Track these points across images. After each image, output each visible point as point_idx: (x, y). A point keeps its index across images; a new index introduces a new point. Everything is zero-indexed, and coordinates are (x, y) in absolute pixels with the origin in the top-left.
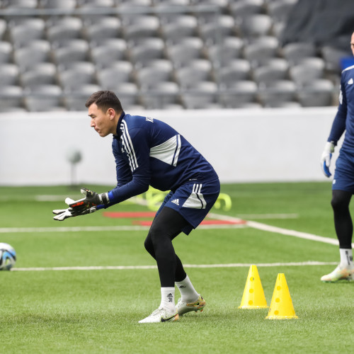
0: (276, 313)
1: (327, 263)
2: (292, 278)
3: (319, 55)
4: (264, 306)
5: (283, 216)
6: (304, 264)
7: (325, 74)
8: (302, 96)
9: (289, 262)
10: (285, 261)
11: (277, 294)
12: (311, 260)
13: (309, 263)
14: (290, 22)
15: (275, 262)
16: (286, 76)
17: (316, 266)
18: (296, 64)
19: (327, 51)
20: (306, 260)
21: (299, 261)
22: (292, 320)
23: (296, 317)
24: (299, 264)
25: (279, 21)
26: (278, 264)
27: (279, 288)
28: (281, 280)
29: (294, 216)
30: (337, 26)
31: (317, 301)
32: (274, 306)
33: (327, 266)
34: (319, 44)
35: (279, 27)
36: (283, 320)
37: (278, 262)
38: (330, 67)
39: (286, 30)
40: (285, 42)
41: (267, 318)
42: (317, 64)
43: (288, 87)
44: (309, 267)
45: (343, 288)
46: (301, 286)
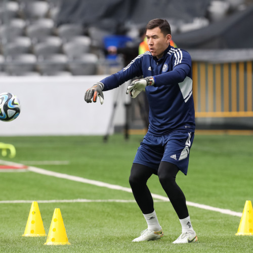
0: (53, 240)
1: (93, 201)
2: (65, 212)
3: (86, 34)
4: (43, 235)
5: (57, 163)
6: (75, 201)
7: (91, 49)
8: (73, 66)
9: (63, 199)
10: (59, 198)
11: (53, 224)
12: (80, 198)
13: (79, 200)
14: (63, 7)
15: (51, 199)
16: (60, 51)
17: (84, 203)
18: (68, 41)
19: (93, 31)
20: (77, 198)
21: (70, 199)
22: (66, 246)
23: (69, 243)
24: (71, 201)
25: (55, 6)
26: (54, 201)
27: (55, 220)
28: (57, 213)
29: (66, 162)
30: (101, 11)
31: (85, 231)
32: (51, 234)
33: (93, 203)
34: (86, 25)
35: (55, 12)
36: (58, 246)
37: (54, 199)
38: (95, 43)
39: (60, 14)
40: (59, 24)
41: (45, 244)
42: (85, 41)
43: (62, 59)
44: (78, 204)
45: (106, 221)
46: (72, 219)
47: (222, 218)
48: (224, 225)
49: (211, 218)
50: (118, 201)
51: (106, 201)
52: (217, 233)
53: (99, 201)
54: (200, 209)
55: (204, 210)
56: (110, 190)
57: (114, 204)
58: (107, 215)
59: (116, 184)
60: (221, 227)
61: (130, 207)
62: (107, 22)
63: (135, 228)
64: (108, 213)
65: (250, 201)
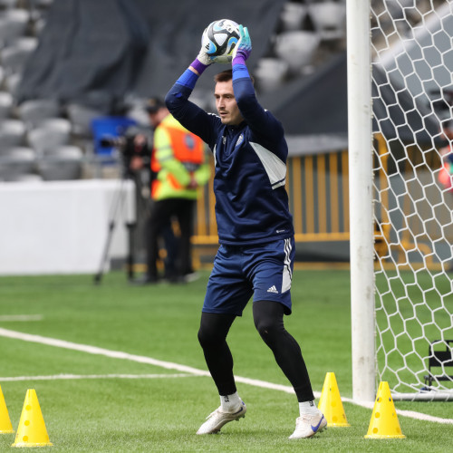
0: (25, 439)
1: (84, 377)
2: (42, 395)
3: (64, 115)
4: (9, 431)
5: (23, 318)
6: (55, 377)
7: (72, 139)
8: (43, 166)
9: (36, 375)
10: (30, 373)
11: (26, 415)
12: (64, 372)
13: (62, 376)
14: (26, 74)
15: (18, 375)
16: (23, 142)
17: (70, 380)
18: (35, 127)
19: (74, 110)
20: (58, 372)
21: (49, 374)
22: (46, 448)
23: (51, 444)
24: (49, 377)
25: (14, 72)
26: (22, 378)
27: (28, 408)
28: (31, 397)
29: (37, 317)
30: (87, 79)
31: (75, 424)
32: (22, 430)
34: (63, 102)
35: (14, 81)
36: (34, 448)
37: (22, 375)
38: (78, 130)
39: (22, 84)
40: (21, 100)
41: (13, 445)
42: (62, 126)
43: (26, 155)
44: (62, 381)
45: (107, 408)
46: (53, 405)
47: (288, 400)
48: (293, 412)
49: (271, 401)
50: (122, 376)
51: (104, 376)
52: (282, 424)
53: (94, 376)
54: (253, 387)
55: (259, 388)
56: (109, 359)
57: (118, 381)
58: (108, 399)
59: (118, 349)
60: (287, 415)
61: (142, 385)
62: (96, 96)
63: (152, 419)
64: (109, 396)
65: (333, 374)
